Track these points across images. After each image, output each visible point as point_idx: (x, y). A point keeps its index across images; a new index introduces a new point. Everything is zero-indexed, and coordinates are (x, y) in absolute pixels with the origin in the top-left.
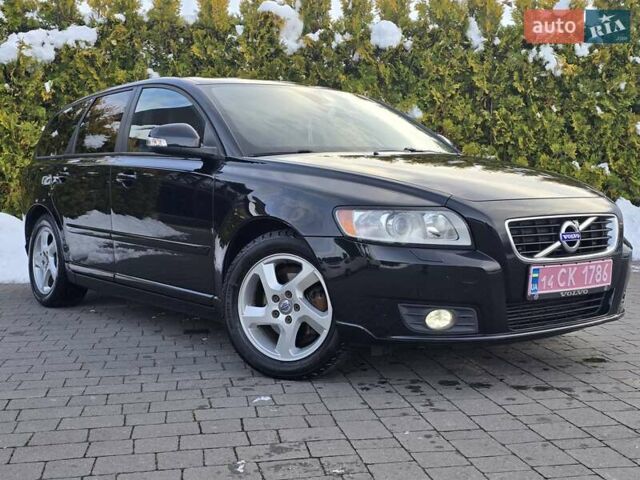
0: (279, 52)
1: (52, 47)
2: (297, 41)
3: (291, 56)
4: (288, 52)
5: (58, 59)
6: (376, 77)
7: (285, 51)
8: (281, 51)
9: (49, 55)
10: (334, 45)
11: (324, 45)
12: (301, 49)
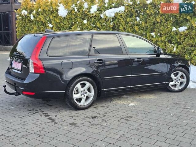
1: (114, 13)
5: (115, 16)
9: (113, 15)
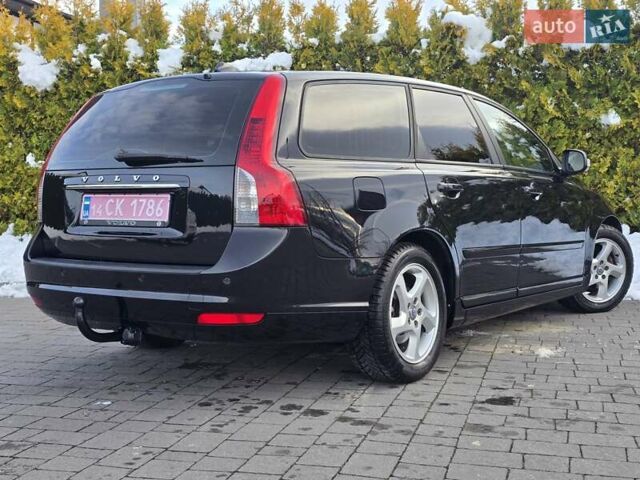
0: (461, 63)
2: (482, 50)
3: (475, 66)
4: (472, 61)
6: (565, 82)
7: (468, 61)
8: (464, 61)
10: (521, 50)
11: (512, 52)
12: (485, 58)
